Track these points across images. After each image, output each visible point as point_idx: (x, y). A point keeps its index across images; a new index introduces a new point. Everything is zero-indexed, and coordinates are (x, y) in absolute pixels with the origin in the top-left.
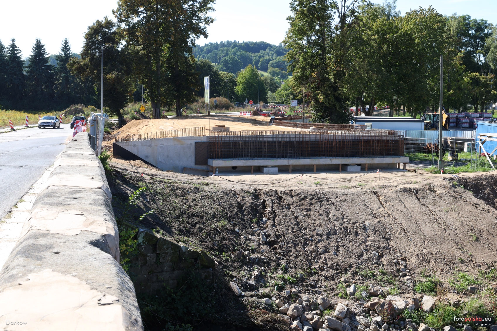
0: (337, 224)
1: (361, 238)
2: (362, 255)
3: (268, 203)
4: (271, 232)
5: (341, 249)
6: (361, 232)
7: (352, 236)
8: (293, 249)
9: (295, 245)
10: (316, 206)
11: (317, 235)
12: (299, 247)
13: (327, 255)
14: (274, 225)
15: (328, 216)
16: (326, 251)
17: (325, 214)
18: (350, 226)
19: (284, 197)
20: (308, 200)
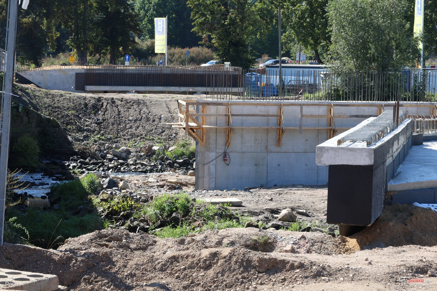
0: (144, 116)
1: (156, 123)
2: (152, 130)
3: (105, 104)
4: (101, 118)
5: (140, 128)
6: (157, 120)
7: (151, 122)
8: (111, 126)
9: (113, 124)
10: (135, 106)
11: (129, 120)
12: (115, 126)
13: (130, 130)
14: (104, 115)
15: (140, 112)
16: (131, 127)
17: (138, 111)
18: (151, 117)
19: (116, 101)
20: (131, 103)
